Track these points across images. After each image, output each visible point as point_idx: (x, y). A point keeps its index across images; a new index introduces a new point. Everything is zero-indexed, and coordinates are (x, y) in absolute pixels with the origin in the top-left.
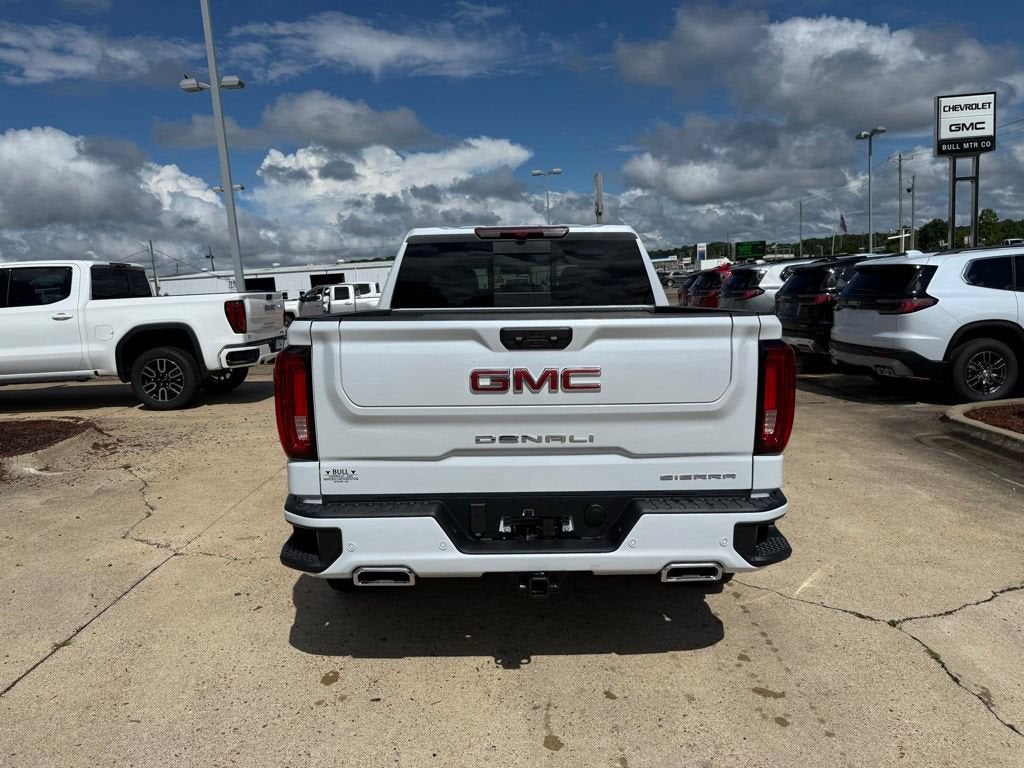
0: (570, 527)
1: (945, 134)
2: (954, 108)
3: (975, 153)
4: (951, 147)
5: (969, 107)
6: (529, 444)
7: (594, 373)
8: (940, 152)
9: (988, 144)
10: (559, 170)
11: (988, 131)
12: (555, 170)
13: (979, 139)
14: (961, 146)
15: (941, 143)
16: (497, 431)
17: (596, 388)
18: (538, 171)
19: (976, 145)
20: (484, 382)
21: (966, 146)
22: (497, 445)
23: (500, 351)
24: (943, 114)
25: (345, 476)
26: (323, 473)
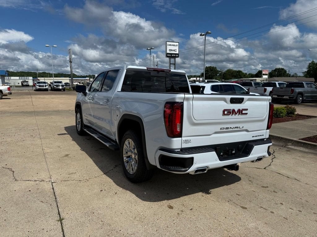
0: (234, 152)
1: (168, 52)
2: (170, 45)
3: (175, 57)
4: (169, 55)
5: (173, 45)
6: (231, 130)
7: (247, 110)
8: (167, 56)
9: (177, 56)
10: (56, 46)
11: (177, 52)
12: (54, 46)
13: (176, 54)
14: (172, 55)
15: (167, 54)
16: (225, 126)
17: (247, 114)
18: (48, 45)
19: (175, 55)
20: (226, 113)
21: (173, 55)
22: (225, 130)
23: (229, 104)
24: (167, 46)
25: (188, 142)
26: (183, 141)
